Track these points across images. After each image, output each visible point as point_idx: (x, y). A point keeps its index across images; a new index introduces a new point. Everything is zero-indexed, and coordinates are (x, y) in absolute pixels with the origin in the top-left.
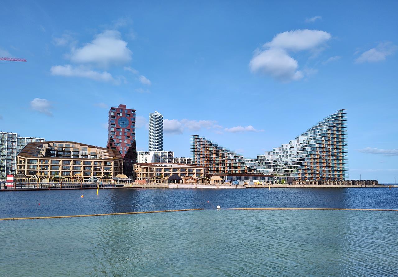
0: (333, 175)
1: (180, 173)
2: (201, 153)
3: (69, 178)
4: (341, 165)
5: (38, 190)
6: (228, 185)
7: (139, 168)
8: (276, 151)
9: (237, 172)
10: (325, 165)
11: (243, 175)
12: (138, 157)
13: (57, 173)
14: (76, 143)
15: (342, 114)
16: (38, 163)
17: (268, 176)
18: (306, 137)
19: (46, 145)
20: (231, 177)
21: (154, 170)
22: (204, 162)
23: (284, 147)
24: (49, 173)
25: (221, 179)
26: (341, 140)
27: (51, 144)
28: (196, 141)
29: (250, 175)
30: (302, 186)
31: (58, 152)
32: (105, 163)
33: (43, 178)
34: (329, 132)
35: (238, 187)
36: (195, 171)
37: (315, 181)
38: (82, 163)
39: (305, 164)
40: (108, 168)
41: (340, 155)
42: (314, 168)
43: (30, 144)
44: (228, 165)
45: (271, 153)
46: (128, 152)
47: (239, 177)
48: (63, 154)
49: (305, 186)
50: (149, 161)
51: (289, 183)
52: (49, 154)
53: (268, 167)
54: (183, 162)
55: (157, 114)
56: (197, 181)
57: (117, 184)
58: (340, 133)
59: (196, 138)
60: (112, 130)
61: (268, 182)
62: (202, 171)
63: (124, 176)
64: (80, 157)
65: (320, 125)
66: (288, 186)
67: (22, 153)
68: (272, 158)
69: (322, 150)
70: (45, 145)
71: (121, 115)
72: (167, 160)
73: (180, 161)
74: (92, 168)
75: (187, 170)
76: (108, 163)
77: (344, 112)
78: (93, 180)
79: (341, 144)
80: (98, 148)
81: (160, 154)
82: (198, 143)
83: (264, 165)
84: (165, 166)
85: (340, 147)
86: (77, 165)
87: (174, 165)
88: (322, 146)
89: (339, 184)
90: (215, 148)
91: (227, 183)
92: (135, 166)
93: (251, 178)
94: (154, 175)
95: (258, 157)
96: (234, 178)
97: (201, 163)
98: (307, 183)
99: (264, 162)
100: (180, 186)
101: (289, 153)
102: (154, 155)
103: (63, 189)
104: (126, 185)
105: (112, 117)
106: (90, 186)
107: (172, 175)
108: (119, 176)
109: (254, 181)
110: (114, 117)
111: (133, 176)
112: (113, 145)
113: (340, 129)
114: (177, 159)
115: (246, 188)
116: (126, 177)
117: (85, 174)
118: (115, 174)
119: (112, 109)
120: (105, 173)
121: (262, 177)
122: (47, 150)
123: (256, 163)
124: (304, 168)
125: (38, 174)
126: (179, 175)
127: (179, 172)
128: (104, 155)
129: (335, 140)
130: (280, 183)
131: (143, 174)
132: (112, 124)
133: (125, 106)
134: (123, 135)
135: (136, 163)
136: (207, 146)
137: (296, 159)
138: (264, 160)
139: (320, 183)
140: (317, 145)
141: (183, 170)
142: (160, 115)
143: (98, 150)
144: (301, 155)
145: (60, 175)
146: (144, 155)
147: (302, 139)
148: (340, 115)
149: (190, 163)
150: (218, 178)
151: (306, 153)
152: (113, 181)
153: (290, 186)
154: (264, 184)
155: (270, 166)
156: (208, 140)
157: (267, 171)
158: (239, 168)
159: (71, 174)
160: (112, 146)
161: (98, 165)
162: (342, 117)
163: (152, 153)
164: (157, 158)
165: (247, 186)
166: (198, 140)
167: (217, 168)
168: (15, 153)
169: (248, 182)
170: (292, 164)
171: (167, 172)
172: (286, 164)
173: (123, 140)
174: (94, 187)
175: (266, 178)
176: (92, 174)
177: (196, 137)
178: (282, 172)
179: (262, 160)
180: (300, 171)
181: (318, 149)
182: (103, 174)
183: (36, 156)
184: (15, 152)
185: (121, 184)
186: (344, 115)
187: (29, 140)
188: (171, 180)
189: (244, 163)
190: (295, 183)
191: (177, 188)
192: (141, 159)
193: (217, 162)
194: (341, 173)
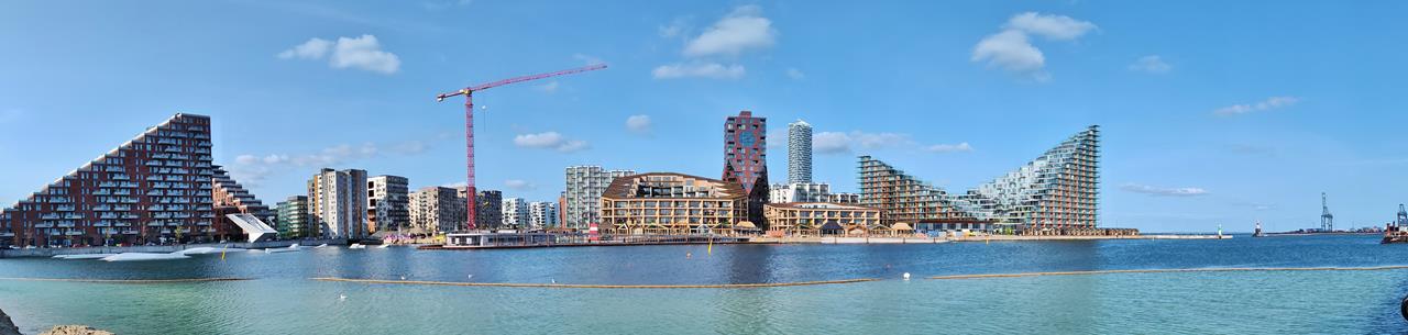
0: (1080, 221)
1: (840, 218)
2: (875, 185)
3: (669, 227)
4: (1092, 207)
5: (630, 245)
6: (920, 238)
7: (773, 211)
8: (999, 182)
9: (935, 217)
10: (1070, 205)
11: (945, 221)
12: (771, 193)
13: (653, 220)
14: (679, 175)
15: (1095, 131)
16: (628, 207)
17: (985, 222)
18: (1044, 163)
19: (637, 180)
20: (925, 225)
21: (798, 214)
22: (880, 200)
23: (1011, 176)
24: (643, 221)
25: (910, 228)
26: (1092, 170)
27: (644, 178)
28: (866, 165)
29: (958, 221)
30: (1037, 238)
31: (653, 188)
32: (721, 204)
33: (635, 227)
34: (1077, 157)
35: (937, 241)
36: (864, 214)
37: (1056, 230)
38: (687, 204)
39: (1042, 204)
40: (725, 212)
41: (1091, 191)
42: (1054, 210)
43: (617, 180)
44: (920, 205)
45: (990, 187)
46: (756, 185)
47: (938, 224)
48: (659, 191)
49: (1042, 237)
50: (789, 201)
51: (1017, 234)
52: (641, 192)
53: (986, 207)
54: (844, 200)
55: (802, 123)
56: (869, 232)
57: (738, 236)
58: (1091, 159)
59: (865, 161)
60: (730, 151)
61: (986, 231)
62: (877, 216)
63: (750, 225)
64: (685, 195)
65: (1064, 145)
66: (1016, 237)
67: (607, 193)
68: (991, 194)
69: (1066, 183)
70: (635, 180)
71: (744, 127)
72: (818, 198)
73: (839, 198)
74: (701, 212)
75: (852, 214)
76: (724, 204)
77: (1097, 129)
78: (702, 230)
79: (1091, 175)
80: (709, 180)
81: (807, 188)
82: (869, 169)
83: (979, 205)
84: (815, 207)
85: (1091, 180)
86: (680, 207)
87: (830, 206)
88: (1067, 177)
89: (1087, 234)
90: (898, 178)
91: (919, 234)
92: (766, 207)
93: (959, 226)
94: (798, 222)
95: (969, 193)
96: (930, 226)
97: (876, 202)
98: (1044, 233)
99: (979, 201)
100: (840, 240)
101: (1018, 186)
102: (797, 189)
103: (661, 243)
104: (753, 238)
105: (730, 131)
106: (699, 239)
107: (826, 221)
108: (741, 224)
109: (964, 230)
110: (733, 131)
111: (762, 224)
112: (732, 175)
113: (1091, 154)
114: (835, 196)
115: (950, 242)
116: (753, 225)
117: (692, 220)
118: (736, 221)
119: (730, 119)
120: (721, 220)
121: (976, 223)
122: (640, 186)
123: (966, 201)
124: (1041, 210)
125: (629, 222)
126: (838, 222)
127: (837, 216)
128: (719, 191)
129: (1084, 168)
130: (1004, 233)
131: (780, 220)
132: (730, 143)
133: (749, 113)
134: (747, 158)
135: (767, 203)
136: (885, 173)
137: (1029, 196)
138: (979, 196)
139: (1063, 233)
140: (1060, 176)
141: (844, 214)
142: (806, 124)
143: (711, 184)
144: (1036, 190)
145: (657, 223)
146: (782, 191)
147: (1038, 165)
148: (1091, 133)
149: (856, 201)
150: (905, 226)
151: (1043, 186)
152: (733, 232)
153: (1020, 237)
154: (978, 235)
155: (988, 207)
156: (888, 164)
157: (984, 215)
158: (938, 210)
159: (673, 221)
160: (730, 177)
161: (710, 206)
162: (1094, 136)
163: (793, 187)
164: (801, 195)
165: (952, 239)
166: (869, 164)
167: (903, 210)
168: (599, 195)
169: (954, 233)
170: (1022, 203)
171: (819, 217)
172: (1013, 204)
173: (748, 166)
174: (703, 241)
175: (983, 226)
176: (701, 221)
177: (867, 159)
178: (1007, 216)
179: (975, 197)
180: (1035, 215)
181: (1060, 182)
182: (717, 221)
183: (625, 197)
184: (599, 191)
185: (746, 237)
186: (1097, 134)
187: (616, 175)
188: (826, 231)
189: (946, 202)
190: (1027, 233)
191: (836, 244)
192: (776, 196)
193: (902, 201)
194: (1091, 218)
